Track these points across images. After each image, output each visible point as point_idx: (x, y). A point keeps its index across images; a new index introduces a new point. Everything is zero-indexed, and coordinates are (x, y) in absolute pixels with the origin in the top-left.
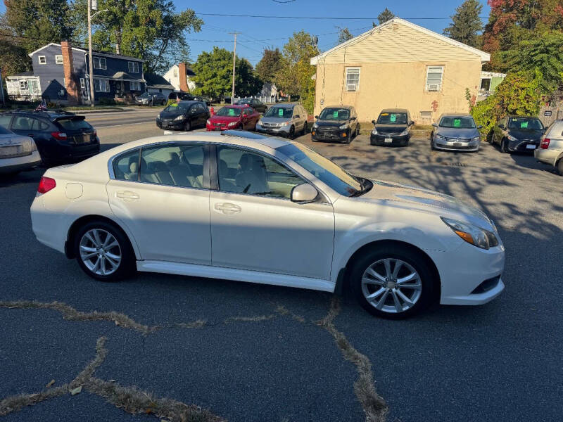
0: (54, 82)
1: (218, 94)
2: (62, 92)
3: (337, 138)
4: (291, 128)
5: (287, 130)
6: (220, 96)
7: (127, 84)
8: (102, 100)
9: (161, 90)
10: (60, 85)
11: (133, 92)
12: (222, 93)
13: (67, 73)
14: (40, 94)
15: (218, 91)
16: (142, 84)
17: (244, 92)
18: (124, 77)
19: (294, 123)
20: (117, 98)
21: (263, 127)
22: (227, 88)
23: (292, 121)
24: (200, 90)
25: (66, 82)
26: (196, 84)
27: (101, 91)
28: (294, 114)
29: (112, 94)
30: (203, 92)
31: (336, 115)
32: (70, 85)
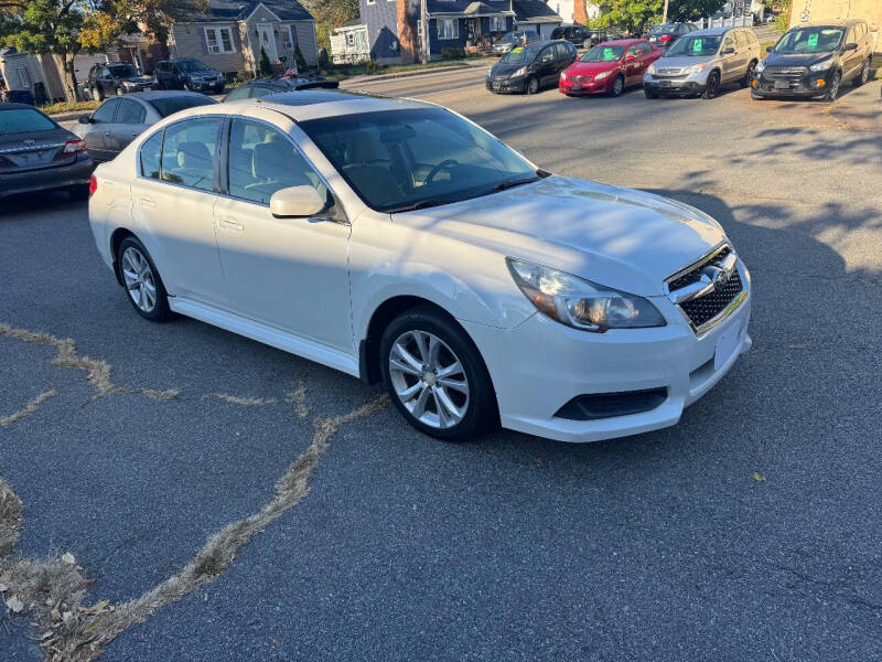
0: (385, 31)
1: (637, 22)
2: (395, 44)
3: (802, 90)
4: (710, 76)
5: (702, 81)
6: (641, 24)
7: (485, 22)
8: (446, 53)
9: (538, 25)
10: (392, 34)
11: (494, 34)
12: (645, 20)
13: (401, 15)
14: (369, 51)
15: (637, 15)
16: (509, 19)
17: (688, 11)
18: (481, 10)
19: (720, 66)
20: (469, 48)
21: (655, 77)
22: (654, 8)
23: (716, 61)
24: (606, 18)
25: (399, 28)
26: (601, 8)
27: (445, 38)
28: (722, 47)
29: (462, 41)
30: (611, 22)
31: (813, 42)
32: (404, 33)
